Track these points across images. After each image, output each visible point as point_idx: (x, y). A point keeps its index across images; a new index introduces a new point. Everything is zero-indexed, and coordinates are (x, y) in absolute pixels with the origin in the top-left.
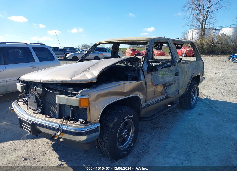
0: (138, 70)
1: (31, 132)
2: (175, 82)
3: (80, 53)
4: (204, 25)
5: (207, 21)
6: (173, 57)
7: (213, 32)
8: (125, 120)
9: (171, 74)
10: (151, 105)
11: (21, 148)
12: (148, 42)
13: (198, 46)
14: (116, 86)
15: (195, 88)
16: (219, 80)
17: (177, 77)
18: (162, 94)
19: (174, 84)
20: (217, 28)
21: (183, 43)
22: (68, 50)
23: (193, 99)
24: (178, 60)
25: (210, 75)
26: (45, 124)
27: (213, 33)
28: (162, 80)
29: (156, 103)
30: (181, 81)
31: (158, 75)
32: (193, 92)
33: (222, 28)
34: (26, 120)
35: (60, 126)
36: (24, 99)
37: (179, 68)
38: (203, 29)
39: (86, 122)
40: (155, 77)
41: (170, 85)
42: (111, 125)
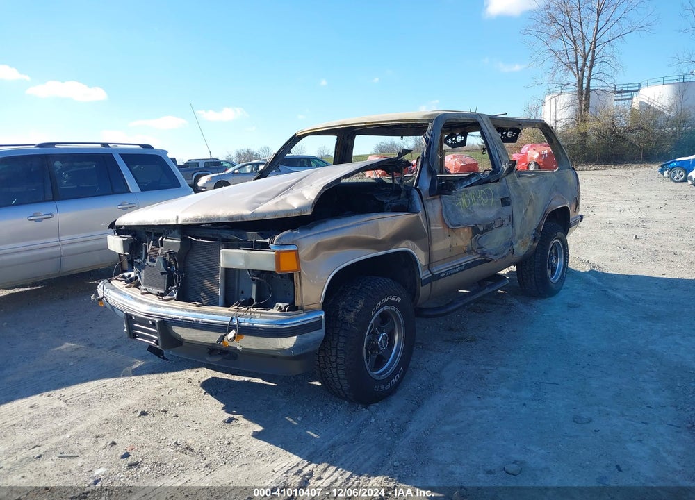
0: (407, 191)
1: (160, 344)
2: (502, 221)
3: (237, 173)
4: (585, 82)
5: (595, 70)
6: (495, 160)
7: (616, 100)
8: (382, 306)
9: (490, 202)
10: (442, 275)
11: (125, 394)
12: (430, 123)
13: (573, 141)
14: (357, 225)
15: (556, 240)
16: (628, 226)
17: (504, 208)
18: (469, 252)
19: (501, 226)
20: (626, 89)
21: (520, 125)
22: (202, 165)
23: (553, 271)
24: (508, 166)
25: (606, 215)
26: (194, 319)
27: (614, 103)
28: (467, 216)
29: (455, 273)
30: (518, 219)
31: (457, 202)
32: (553, 251)
33: (639, 86)
34: (146, 314)
35: (232, 319)
36: (126, 274)
37: (511, 186)
38: (585, 93)
39: (293, 307)
40: (449, 209)
41: (489, 228)
42: (351, 317)
